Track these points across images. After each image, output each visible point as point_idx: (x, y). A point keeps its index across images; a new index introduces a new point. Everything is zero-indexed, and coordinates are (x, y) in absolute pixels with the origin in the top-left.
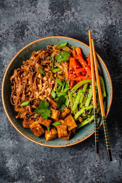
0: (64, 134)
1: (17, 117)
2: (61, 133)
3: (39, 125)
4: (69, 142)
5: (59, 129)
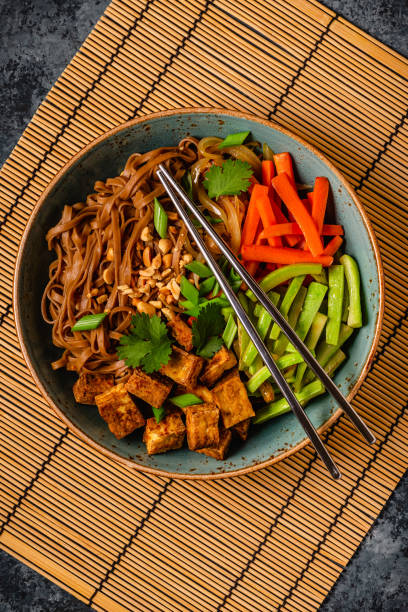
1: (56, 365)
2: (197, 433)
3: (127, 400)
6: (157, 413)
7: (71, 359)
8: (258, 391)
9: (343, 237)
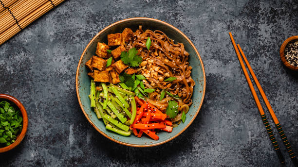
0: (94, 62)
1: (140, 27)
2: (97, 60)
3: (119, 43)
4: (84, 63)
5: (103, 61)
6: (109, 51)
7: (140, 33)
8: (101, 86)
9: (136, 136)
